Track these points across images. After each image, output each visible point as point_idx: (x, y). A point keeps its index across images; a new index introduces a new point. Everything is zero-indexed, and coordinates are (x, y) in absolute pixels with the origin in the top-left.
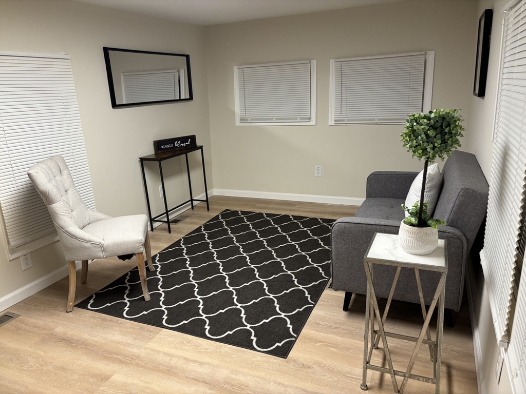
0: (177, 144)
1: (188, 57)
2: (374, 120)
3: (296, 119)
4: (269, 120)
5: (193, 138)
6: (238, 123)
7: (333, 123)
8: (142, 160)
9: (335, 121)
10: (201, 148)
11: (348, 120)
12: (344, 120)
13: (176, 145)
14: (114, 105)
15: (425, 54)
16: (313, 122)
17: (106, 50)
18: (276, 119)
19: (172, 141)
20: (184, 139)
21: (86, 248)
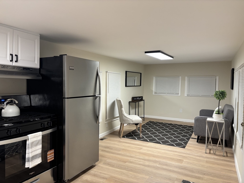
0: (138, 98)
1: (141, 74)
2: (200, 95)
3: (174, 94)
4: (165, 93)
5: (142, 97)
6: (154, 94)
7: (186, 96)
8: (130, 102)
9: (187, 95)
10: (144, 100)
11: (191, 95)
12: (190, 95)
14: (126, 86)
15: (216, 77)
16: (180, 95)
17: (126, 72)
18: (167, 93)
19: (137, 97)
20: (140, 97)
21: (128, 120)
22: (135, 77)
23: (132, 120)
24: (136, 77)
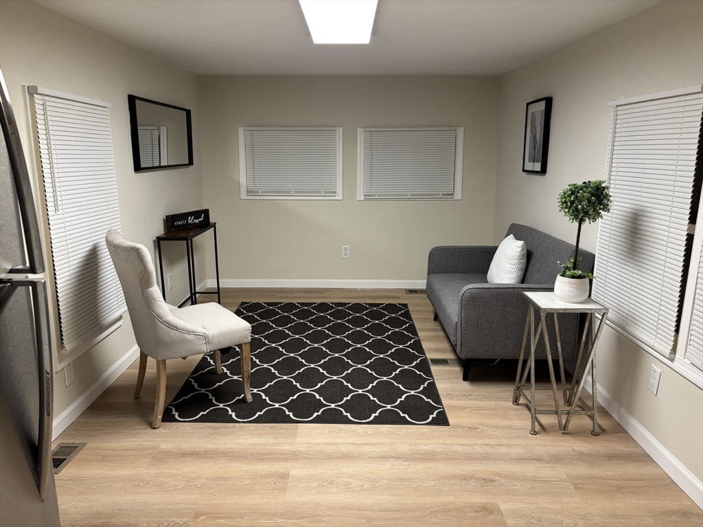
0: (191, 220)
1: (188, 112)
2: (406, 195)
3: (321, 192)
4: (287, 193)
5: (206, 212)
6: (244, 195)
7: (362, 198)
8: (159, 239)
9: (365, 196)
10: (214, 225)
11: (379, 196)
12: (375, 195)
13: (190, 222)
14: (138, 168)
15: (456, 130)
16: (339, 196)
17: (132, 100)
18: (295, 192)
19: (184, 216)
20: (196, 214)
21: (187, 341)
22: (159, 129)
23: (205, 337)
24: (164, 130)
